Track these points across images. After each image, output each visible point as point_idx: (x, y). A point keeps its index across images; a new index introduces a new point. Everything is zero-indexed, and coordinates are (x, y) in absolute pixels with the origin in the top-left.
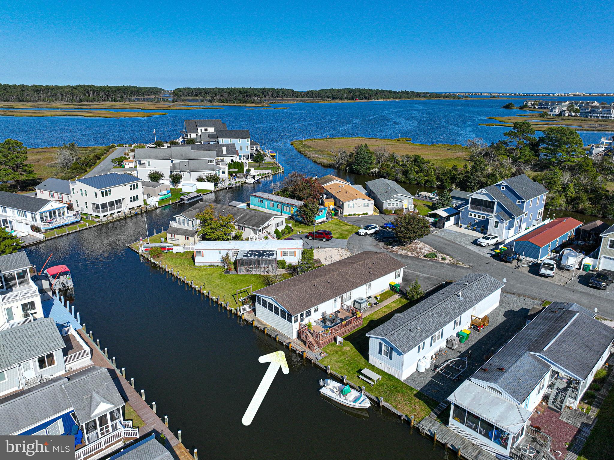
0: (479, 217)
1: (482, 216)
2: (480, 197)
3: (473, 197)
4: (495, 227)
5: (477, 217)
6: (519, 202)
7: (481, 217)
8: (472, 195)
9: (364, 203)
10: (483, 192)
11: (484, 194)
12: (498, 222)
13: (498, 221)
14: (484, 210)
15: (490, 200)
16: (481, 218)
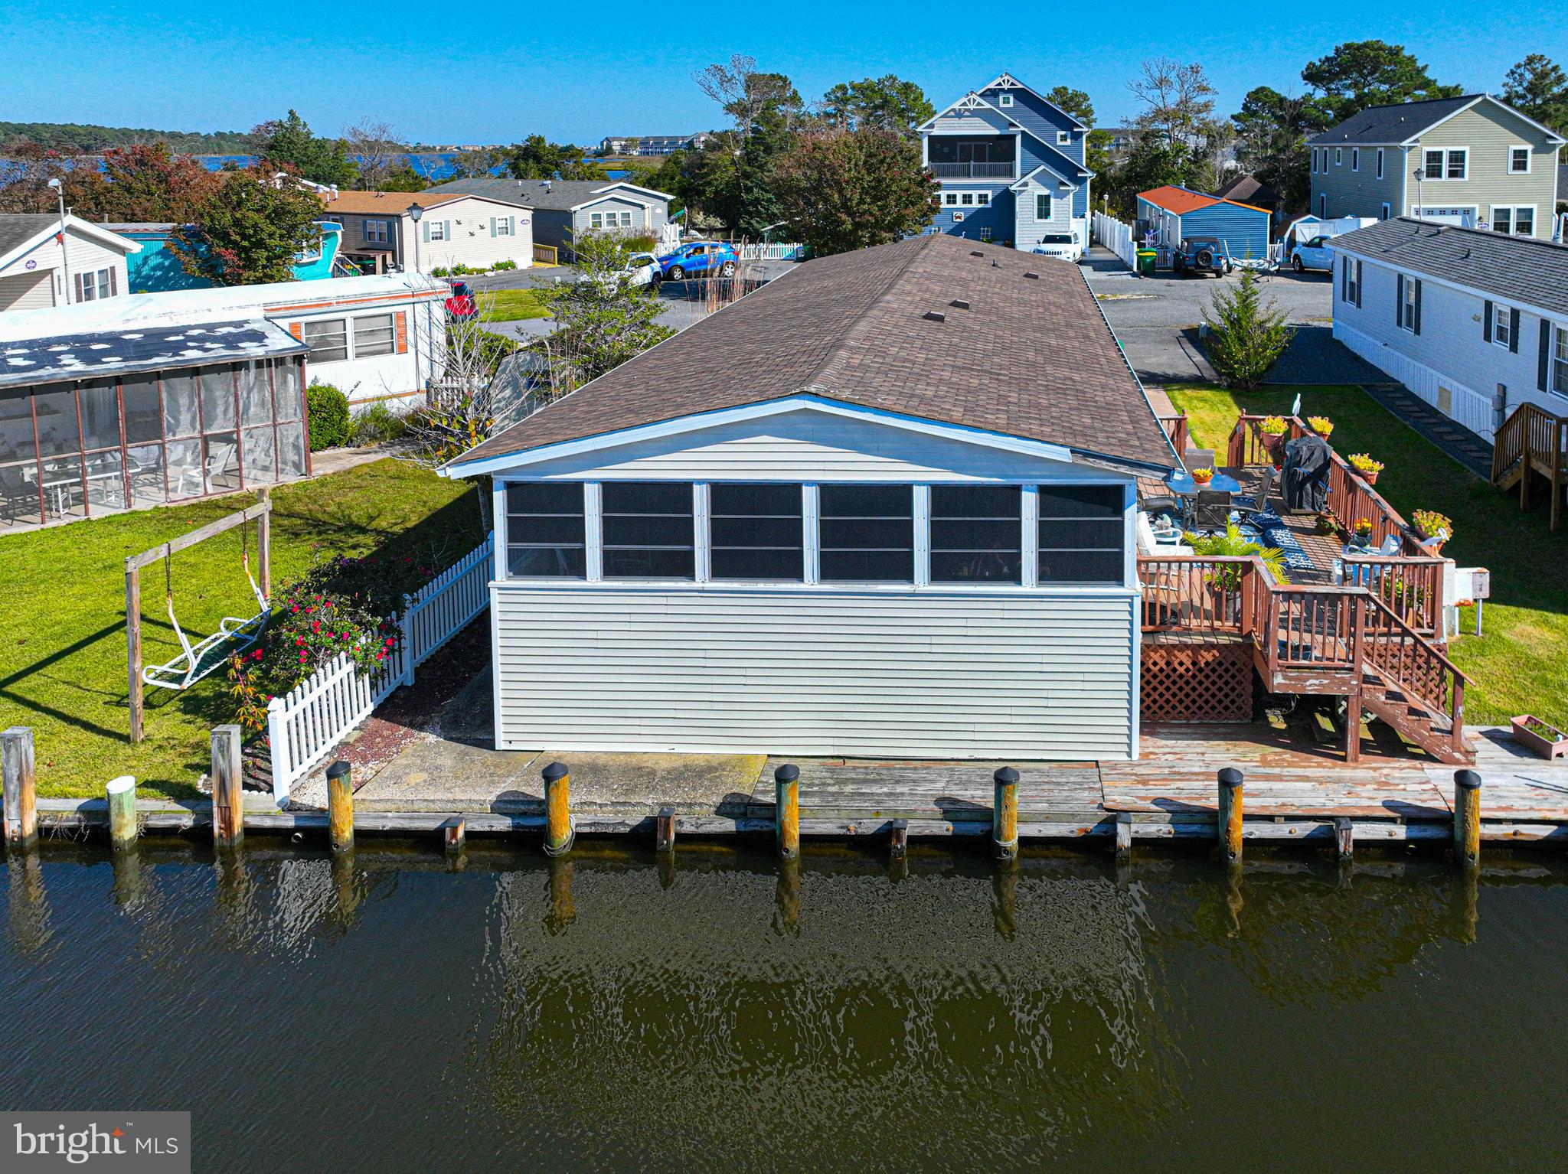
0: (967, 199)
1: (975, 194)
2: (960, 128)
3: (936, 132)
4: (1040, 217)
5: (959, 204)
6: (1064, 138)
7: (975, 199)
8: (932, 126)
9: (493, 220)
10: (972, 107)
11: (974, 113)
12: (1048, 197)
13: (1046, 192)
14: (979, 173)
15: (997, 132)
16: (975, 204)
